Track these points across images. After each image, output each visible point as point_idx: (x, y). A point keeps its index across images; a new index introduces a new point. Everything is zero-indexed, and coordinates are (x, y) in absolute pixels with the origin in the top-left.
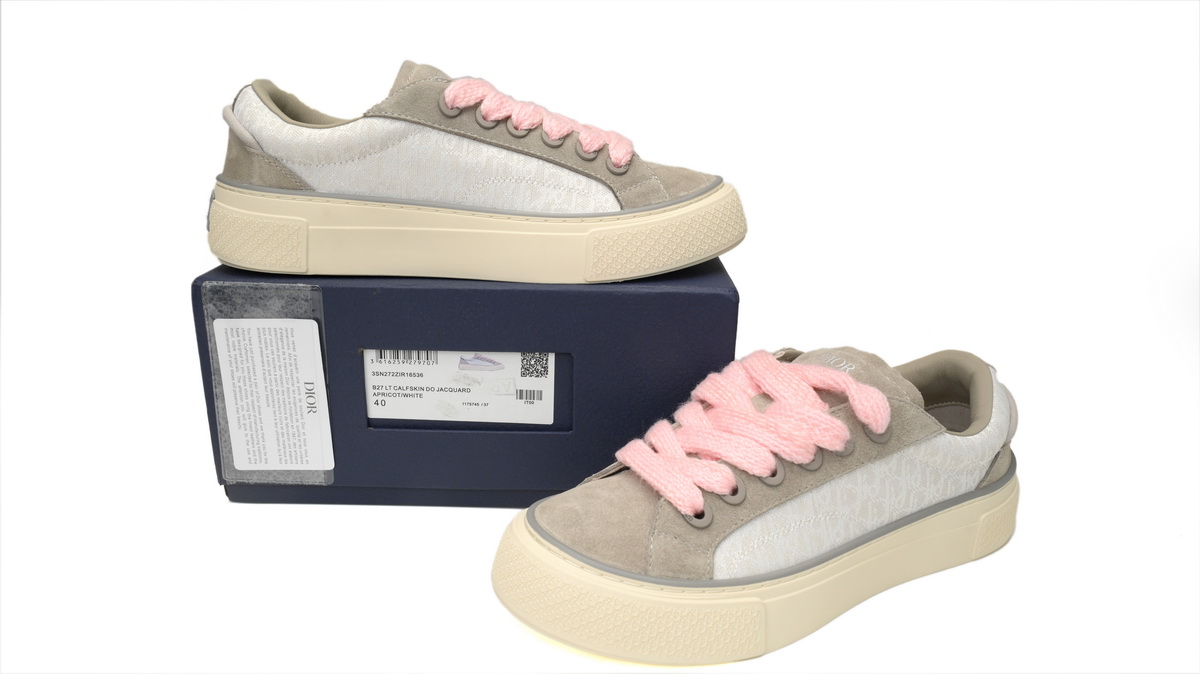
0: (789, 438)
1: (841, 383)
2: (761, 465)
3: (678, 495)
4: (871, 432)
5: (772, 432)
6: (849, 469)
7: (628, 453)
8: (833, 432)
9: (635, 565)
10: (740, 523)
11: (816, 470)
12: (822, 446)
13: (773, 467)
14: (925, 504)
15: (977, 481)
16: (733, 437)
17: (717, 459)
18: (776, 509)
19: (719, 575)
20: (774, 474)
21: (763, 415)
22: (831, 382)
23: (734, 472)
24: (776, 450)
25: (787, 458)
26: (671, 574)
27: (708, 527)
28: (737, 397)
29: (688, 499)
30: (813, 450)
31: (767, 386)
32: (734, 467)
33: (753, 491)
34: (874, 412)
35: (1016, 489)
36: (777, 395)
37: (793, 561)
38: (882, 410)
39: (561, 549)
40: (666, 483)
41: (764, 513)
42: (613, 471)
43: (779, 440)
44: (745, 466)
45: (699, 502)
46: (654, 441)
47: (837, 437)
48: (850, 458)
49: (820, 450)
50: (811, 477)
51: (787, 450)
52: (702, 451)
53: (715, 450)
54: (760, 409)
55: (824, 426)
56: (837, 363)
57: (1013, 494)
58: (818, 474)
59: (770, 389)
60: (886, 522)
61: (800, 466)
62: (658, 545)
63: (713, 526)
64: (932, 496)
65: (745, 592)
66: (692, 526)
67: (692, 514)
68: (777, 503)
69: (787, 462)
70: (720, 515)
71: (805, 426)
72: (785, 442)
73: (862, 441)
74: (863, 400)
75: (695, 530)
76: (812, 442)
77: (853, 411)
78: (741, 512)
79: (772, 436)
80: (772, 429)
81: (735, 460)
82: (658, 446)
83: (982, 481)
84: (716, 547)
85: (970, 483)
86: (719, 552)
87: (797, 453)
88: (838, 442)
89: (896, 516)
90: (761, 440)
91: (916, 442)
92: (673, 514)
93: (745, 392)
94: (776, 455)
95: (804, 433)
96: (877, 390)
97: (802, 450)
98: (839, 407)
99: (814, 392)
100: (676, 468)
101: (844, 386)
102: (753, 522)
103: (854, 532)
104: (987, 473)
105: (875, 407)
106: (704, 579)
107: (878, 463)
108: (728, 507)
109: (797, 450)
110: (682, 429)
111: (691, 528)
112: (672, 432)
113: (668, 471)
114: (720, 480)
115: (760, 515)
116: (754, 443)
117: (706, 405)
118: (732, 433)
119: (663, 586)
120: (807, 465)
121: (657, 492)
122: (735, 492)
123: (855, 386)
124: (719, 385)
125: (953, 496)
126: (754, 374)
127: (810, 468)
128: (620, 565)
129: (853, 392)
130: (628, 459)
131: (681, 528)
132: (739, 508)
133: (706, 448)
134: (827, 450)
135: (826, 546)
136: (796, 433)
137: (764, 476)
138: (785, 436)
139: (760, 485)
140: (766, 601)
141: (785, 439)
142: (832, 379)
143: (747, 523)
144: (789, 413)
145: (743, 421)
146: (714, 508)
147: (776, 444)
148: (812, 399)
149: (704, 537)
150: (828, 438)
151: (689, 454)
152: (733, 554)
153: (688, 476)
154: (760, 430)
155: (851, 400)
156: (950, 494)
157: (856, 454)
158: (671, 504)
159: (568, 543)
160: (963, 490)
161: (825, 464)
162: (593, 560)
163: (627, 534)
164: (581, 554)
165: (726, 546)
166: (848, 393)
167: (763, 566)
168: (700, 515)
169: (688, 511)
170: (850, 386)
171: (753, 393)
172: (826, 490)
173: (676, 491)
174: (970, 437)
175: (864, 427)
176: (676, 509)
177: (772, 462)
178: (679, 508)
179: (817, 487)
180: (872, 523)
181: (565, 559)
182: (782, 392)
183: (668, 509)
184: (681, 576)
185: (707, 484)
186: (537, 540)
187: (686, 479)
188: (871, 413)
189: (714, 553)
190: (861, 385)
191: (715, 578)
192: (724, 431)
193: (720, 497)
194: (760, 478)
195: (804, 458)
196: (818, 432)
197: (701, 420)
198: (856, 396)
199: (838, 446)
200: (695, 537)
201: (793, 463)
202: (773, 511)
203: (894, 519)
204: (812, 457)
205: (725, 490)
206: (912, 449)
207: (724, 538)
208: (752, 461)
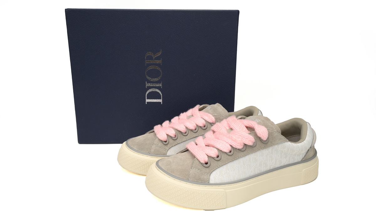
0: (235, 141)
1: (253, 125)
2: (226, 149)
3: (200, 157)
4: (262, 140)
5: (230, 139)
6: (255, 151)
7: (189, 145)
8: (249, 140)
9: (185, 177)
10: (219, 166)
11: (244, 151)
12: (245, 143)
13: (230, 149)
14: (282, 164)
15: (301, 158)
16: (219, 140)
17: (213, 147)
18: (231, 163)
19: (211, 182)
20: (230, 152)
21: (229, 134)
22: (250, 125)
23: (218, 151)
24: (231, 144)
25: (234, 147)
26: (196, 180)
27: (209, 167)
28: (222, 129)
29: (203, 158)
30: (243, 145)
31: (232, 126)
32: (218, 149)
33: (224, 157)
34: (262, 133)
35: (317, 161)
36: (234, 128)
37: (236, 179)
38: (265, 133)
39: (163, 172)
40: (197, 153)
41: (227, 163)
42: (184, 151)
43: (232, 141)
44: (221, 149)
45: (206, 159)
46: (197, 142)
47: (250, 141)
48: (255, 148)
49: (245, 145)
50: (242, 153)
51: (234, 144)
52: (210, 144)
53: (213, 144)
54: (229, 133)
55: (246, 137)
56: (254, 120)
57: (317, 162)
58: (244, 152)
59: (232, 127)
60: (268, 169)
61: (239, 149)
62: (192, 172)
63: (210, 167)
64: (285, 162)
65: (219, 187)
66: (204, 166)
67: (204, 163)
68: (231, 160)
69: (235, 148)
70: (213, 163)
71: (240, 137)
72: (234, 142)
73: (259, 143)
74: (259, 130)
75: (205, 168)
76: (242, 142)
77: (256, 133)
78: (220, 163)
79: (230, 140)
80: (230, 138)
81: (219, 147)
82: (198, 143)
83: (303, 158)
84: (211, 173)
85: (299, 159)
86: (212, 175)
87: (237, 145)
88: (251, 142)
89: (272, 168)
90: (227, 141)
91: (278, 144)
92: (198, 163)
93: (225, 128)
94: (231, 146)
95: (240, 139)
96: (264, 127)
97: (239, 144)
98: (252, 132)
99: (246, 128)
100: (201, 149)
101: (254, 125)
102: (223, 166)
103: (257, 172)
104: (305, 156)
105: (263, 132)
106: (206, 182)
107: (264, 150)
108: (215, 161)
109: (237, 144)
110: (206, 138)
111: (204, 167)
112: (202, 139)
113: (198, 150)
114: (213, 153)
115: (225, 164)
116: (225, 142)
117: (214, 132)
118: (219, 139)
119: (193, 184)
120: (241, 149)
121: (194, 156)
122: (218, 157)
123: (257, 126)
124: (218, 126)
125: (292, 162)
126: (229, 122)
127: (242, 150)
128: (180, 177)
129: (256, 127)
130: (188, 147)
131: (200, 167)
132: (219, 162)
133: (211, 144)
134: (247, 145)
135: (247, 175)
136: (237, 139)
137: (227, 152)
138: (234, 140)
139: (226, 155)
140: (226, 191)
141: (234, 141)
142: (251, 124)
143: (221, 166)
144: (236, 133)
145: (223, 136)
146: (211, 161)
147: (231, 142)
148: (245, 130)
149: (207, 170)
150: (247, 141)
151: (206, 146)
152: (216, 176)
153: (204, 152)
154: (227, 138)
155: (255, 130)
156: (291, 162)
157: (257, 146)
158: (198, 160)
159: (166, 170)
160: (296, 161)
161: (246, 149)
162: (173, 175)
163: (184, 168)
164: (169, 173)
165: (214, 173)
166: (254, 128)
167: (226, 180)
168: (206, 163)
169: (203, 162)
170: (255, 125)
171: (228, 128)
172: (247, 157)
173: (199, 156)
174: (298, 144)
175: (260, 138)
176: (199, 161)
177: (230, 148)
178: (200, 161)
179: (244, 156)
180: (263, 169)
181: (164, 174)
182: (235, 128)
183: (197, 161)
184: (199, 181)
185: (209, 154)
186: (157, 169)
187: (203, 152)
188: (261, 134)
189: (210, 175)
190: (259, 125)
191: (210, 182)
192: (217, 139)
193: (213, 158)
194: (226, 153)
195: (240, 147)
196: (244, 139)
197: (211, 136)
198: (257, 128)
199: (250, 144)
200: (205, 170)
201: (236, 148)
202: (230, 163)
203: (271, 168)
204: (242, 147)
205: (215, 156)
206: (276, 146)
207: (214, 171)
208: (224, 147)
